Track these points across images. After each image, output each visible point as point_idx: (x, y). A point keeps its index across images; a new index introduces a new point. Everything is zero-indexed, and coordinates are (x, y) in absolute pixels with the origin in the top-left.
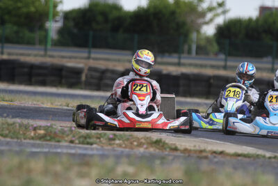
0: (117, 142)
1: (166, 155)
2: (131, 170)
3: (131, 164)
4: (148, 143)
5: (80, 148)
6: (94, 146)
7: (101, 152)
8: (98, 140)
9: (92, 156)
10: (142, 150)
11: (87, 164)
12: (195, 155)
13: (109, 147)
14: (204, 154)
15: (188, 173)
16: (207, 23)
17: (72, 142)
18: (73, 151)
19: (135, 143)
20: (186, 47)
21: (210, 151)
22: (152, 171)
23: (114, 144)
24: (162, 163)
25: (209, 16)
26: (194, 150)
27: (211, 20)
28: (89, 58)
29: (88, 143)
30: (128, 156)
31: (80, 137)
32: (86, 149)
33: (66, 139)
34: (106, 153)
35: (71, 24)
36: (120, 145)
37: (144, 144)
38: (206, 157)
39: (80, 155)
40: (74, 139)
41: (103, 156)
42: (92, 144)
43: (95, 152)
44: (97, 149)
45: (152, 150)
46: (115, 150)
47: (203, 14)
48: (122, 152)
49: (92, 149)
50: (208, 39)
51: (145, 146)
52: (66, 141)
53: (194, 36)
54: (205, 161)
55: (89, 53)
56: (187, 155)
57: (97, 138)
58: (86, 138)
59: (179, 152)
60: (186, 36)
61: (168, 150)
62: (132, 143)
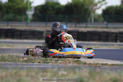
0: (59, 62)
1: (81, 66)
2: (65, 73)
3: (65, 70)
4: (73, 62)
5: (43, 65)
6: (49, 64)
7: (52, 66)
8: (51, 61)
9: (48, 68)
10: (70, 65)
12: (94, 66)
13: (56, 64)
14: (98, 65)
15: (90, 73)
16: (98, 8)
17: (39, 62)
18: (40, 67)
19: (67, 62)
20: (89, 20)
21: (100, 64)
22: (75, 73)
23: (58, 63)
24: (79, 70)
25: (99, 5)
26: (93, 64)
27: (100, 7)
28: (46, 26)
29: (46, 63)
30: (64, 67)
31: (43, 60)
32: (46, 65)
33: (37, 61)
36: (61, 63)
37: (71, 62)
38: (99, 67)
39: (43, 68)
40: (40, 61)
41: (53, 68)
43: (50, 66)
45: (75, 64)
46: (58, 65)
47: (96, 5)
48: (62, 66)
50: (99, 16)
51: (72, 63)
52: (37, 62)
53: (92, 15)
55: (46, 24)
56: (90, 66)
57: (50, 60)
58: (45, 61)
59: (87, 65)
60: (89, 15)
61: (82, 64)
62: (66, 62)
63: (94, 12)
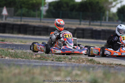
0: (73, 60)
1: (95, 66)
2: (79, 73)
3: (79, 70)
4: (87, 61)
5: (56, 63)
6: (63, 62)
7: (66, 65)
8: (64, 60)
9: (62, 66)
10: (84, 64)
11: (59, 70)
12: (108, 66)
13: (69, 63)
14: (112, 65)
15: (105, 74)
16: (113, 7)
17: (52, 60)
19: (81, 61)
20: (104, 18)
21: (115, 64)
22: (89, 73)
23: (71, 61)
24: (93, 70)
25: (114, 4)
26: (107, 64)
27: (115, 6)
29: (60, 61)
30: (78, 66)
31: (56, 58)
32: (59, 63)
33: (50, 59)
34: (68, 65)
35: (52, 8)
36: (74, 62)
37: (85, 61)
38: (113, 67)
39: (56, 66)
40: (53, 59)
41: (66, 67)
42: (61, 61)
43: (63, 65)
44: (64, 64)
45: (88, 64)
46: (72, 64)
47: (111, 3)
48: (75, 65)
49: (62, 64)
50: (114, 14)
51: (85, 62)
52: (50, 60)
53: (107, 13)
54: (112, 69)
56: (104, 66)
57: (64, 58)
58: (59, 59)
59: (101, 64)
60: (104, 13)
61: (96, 63)
62: (79, 61)
63: (109, 11)
